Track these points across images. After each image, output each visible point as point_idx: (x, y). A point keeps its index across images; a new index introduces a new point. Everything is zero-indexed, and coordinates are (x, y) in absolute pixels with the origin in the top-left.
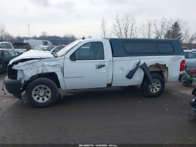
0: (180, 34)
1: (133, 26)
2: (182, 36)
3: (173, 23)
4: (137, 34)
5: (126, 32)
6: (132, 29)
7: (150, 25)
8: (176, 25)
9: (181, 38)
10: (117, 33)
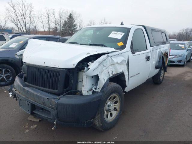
0: (75, 25)
1: (31, 14)
2: (77, 26)
3: (69, 15)
4: (36, 23)
5: (24, 19)
6: (30, 16)
7: (48, 14)
8: (71, 17)
9: (76, 29)
10: (12, 19)
